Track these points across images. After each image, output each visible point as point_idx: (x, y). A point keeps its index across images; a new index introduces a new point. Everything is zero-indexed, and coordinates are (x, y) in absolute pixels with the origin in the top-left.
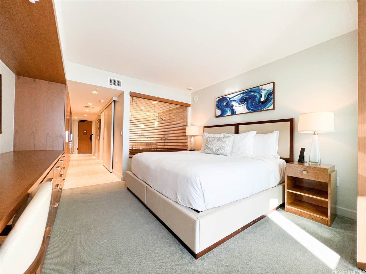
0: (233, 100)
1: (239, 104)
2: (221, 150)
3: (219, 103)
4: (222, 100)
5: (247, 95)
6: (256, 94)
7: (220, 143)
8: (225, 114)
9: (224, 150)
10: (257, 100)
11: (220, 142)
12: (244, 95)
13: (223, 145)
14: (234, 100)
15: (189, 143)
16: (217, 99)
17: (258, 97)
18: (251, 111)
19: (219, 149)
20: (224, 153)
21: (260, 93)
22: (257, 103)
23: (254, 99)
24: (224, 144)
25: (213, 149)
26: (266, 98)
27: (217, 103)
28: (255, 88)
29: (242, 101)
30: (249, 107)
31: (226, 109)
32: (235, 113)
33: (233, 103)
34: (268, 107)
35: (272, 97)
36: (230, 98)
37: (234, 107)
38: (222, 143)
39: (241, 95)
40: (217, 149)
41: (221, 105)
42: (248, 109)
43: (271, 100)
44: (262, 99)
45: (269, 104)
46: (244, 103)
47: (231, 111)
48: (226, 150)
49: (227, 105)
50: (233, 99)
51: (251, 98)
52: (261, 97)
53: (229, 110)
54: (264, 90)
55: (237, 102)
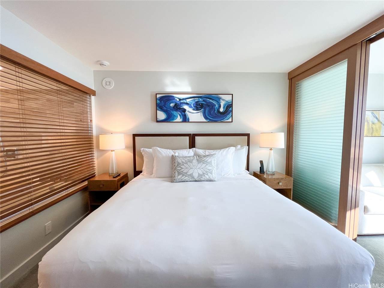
0: (184, 103)
1: (194, 110)
2: (207, 174)
3: (163, 102)
4: (166, 98)
5: (204, 101)
6: (214, 102)
7: (204, 165)
8: (173, 119)
9: (212, 174)
10: (216, 110)
11: (204, 163)
12: (201, 100)
13: (210, 168)
14: (187, 104)
15: (96, 162)
16: (158, 96)
17: (217, 106)
18: (208, 120)
19: (204, 174)
20: (212, 178)
21: (219, 102)
22: (216, 112)
23: (212, 107)
24: (210, 166)
25: (194, 174)
26: (225, 109)
27: (158, 102)
28: (213, 95)
29: (198, 107)
30: (206, 116)
31: (175, 113)
32: (189, 121)
33: (186, 107)
34: (228, 119)
35: (231, 109)
36: (180, 100)
37: (187, 113)
38: (207, 165)
39: (197, 99)
40: (201, 173)
41: (166, 106)
42: (206, 118)
43: (230, 112)
44: (222, 110)
45: (228, 116)
46: (200, 110)
47: (182, 117)
48: (214, 174)
49: (175, 107)
50: (184, 101)
51: (208, 106)
52: (220, 106)
53: (180, 115)
54: (223, 100)
55: (191, 107)
